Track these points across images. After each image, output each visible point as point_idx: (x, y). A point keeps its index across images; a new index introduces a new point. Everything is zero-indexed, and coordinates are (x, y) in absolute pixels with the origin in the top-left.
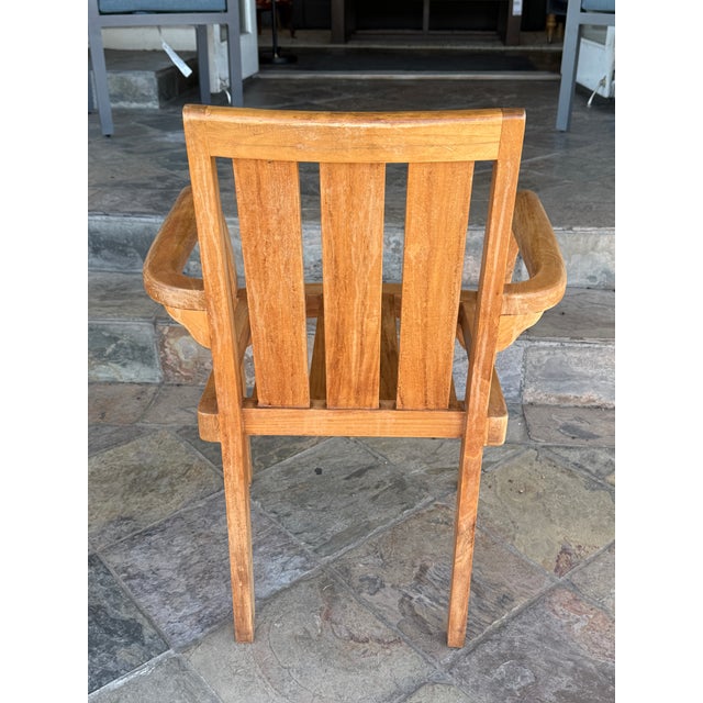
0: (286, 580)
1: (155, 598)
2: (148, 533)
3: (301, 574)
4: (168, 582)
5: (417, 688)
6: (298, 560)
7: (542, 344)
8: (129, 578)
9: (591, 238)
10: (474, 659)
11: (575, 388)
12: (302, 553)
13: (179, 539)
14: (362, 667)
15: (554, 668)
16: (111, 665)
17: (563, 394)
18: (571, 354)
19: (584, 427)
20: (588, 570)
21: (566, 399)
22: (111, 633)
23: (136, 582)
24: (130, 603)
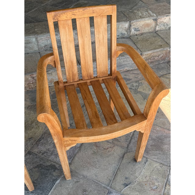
1: (53, 157)
2: (39, 140)
5: (124, 155)
8: (43, 154)
10: (132, 144)
11: (123, 68)
13: (49, 139)
14: (110, 155)
16: (53, 178)
18: (122, 60)
19: (127, 77)
21: (121, 71)
22: (48, 170)
23: (45, 154)
24: (48, 160)
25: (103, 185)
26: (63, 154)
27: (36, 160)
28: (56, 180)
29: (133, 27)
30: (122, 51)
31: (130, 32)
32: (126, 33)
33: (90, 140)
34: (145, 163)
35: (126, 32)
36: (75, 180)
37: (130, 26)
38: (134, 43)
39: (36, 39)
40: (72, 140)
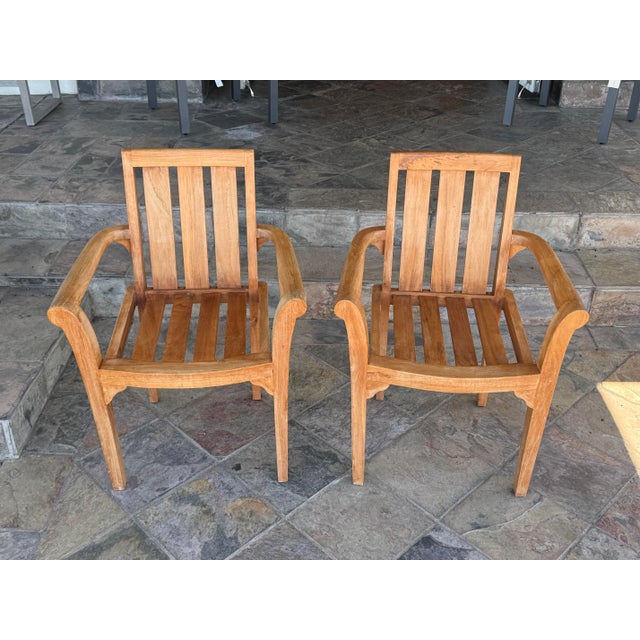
0: (402, 429)
1: (335, 441)
2: (316, 408)
3: (409, 426)
4: (338, 432)
5: (489, 478)
6: (405, 419)
7: (523, 288)
8: (317, 431)
9: (547, 219)
11: (541, 314)
12: (406, 416)
13: (335, 410)
14: (458, 469)
15: (556, 466)
16: (328, 473)
17: (534, 318)
18: (540, 294)
20: (564, 418)
21: (536, 321)
22: (322, 459)
23: (321, 433)
24: (324, 444)
25: (427, 513)
26: (359, 404)
27: (302, 437)
28: (333, 478)
29: (588, 229)
30: (523, 245)
31: (580, 238)
32: (567, 240)
33: (415, 382)
34: (535, 503)
35: (569, 237)
36: (370, 489)
37: (580, 225)
38: (583, 266)
39: (358, 218)
40: (382, 375)
